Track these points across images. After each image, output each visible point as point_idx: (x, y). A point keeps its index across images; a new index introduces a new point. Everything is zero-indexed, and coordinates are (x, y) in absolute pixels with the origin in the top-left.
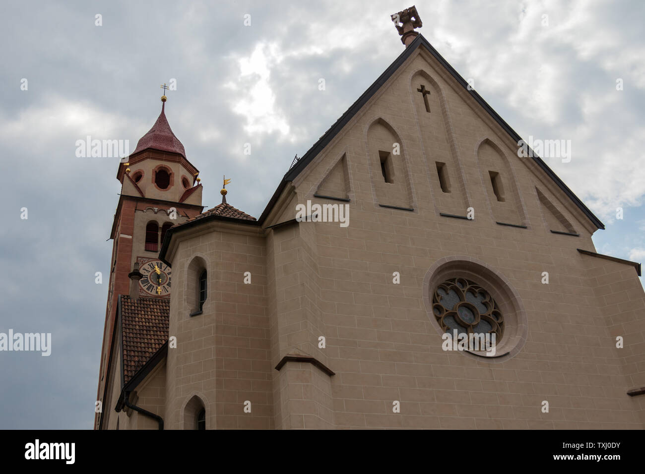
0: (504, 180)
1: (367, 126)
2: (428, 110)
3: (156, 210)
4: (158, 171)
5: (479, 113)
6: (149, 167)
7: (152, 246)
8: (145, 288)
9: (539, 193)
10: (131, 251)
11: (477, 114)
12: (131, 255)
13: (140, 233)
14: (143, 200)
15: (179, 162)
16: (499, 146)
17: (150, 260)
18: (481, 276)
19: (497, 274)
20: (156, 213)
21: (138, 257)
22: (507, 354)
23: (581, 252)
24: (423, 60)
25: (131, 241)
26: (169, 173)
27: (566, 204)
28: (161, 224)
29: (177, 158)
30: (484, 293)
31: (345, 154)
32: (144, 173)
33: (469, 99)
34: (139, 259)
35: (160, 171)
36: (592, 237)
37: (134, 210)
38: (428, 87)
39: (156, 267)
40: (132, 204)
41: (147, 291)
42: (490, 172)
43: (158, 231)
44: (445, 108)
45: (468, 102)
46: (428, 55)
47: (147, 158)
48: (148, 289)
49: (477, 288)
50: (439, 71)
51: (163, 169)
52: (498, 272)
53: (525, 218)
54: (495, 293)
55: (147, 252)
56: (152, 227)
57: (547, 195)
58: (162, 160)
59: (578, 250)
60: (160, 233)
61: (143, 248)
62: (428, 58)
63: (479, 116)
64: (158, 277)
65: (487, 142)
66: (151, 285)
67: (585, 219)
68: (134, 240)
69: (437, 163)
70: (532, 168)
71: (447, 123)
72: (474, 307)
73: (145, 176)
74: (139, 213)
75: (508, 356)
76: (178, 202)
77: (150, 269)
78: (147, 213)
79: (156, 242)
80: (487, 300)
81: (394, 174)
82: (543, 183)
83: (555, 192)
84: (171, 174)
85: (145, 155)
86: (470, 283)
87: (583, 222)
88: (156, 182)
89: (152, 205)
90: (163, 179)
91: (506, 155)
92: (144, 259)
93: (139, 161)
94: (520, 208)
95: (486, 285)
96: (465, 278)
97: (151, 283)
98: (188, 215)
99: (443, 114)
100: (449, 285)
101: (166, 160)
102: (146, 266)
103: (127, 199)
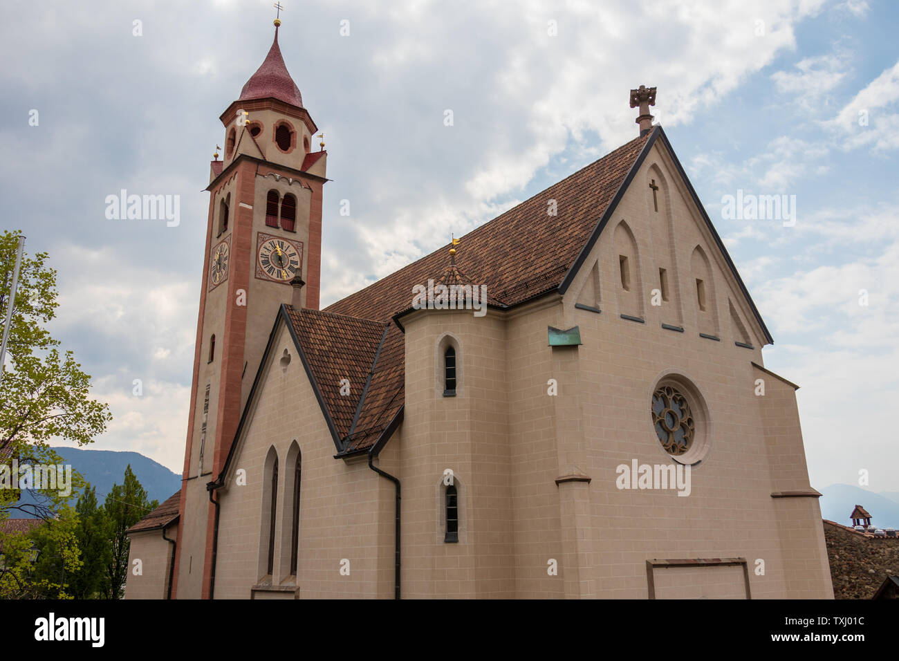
0: (706, 287)
1: (613, 229)
2: (656, 210)
3: (278, 177)
4: (278, 126)
5: (695, 217)
6: (270, 120)
7: (271, 218)
8: (266, 270)
9: (731, 304)
10: (251, 225)
11: (693, 216)
12: (251, 229)
13: (261, 203)
14: (263, 162)
15: (302, 119)
16: (707, 254)
17: (272, 237)
18: (685, 385)
19: (697, 386)
20: (277, 181)
21: (258, 233)
22: (700, 462)
23: (754, 365)
24: (656, 151)
25: (251, 212)
26: (290, 131)
27: (749, 317)
28: (282, 195)
29: (301, 114)
30: (682, 401)
31: (597, 261)
32: (263, 127)
33: (690, 201)
34: (260, 234)
35: (280, 127)
36: (762, 350)
37: (254, 174)
38: (657, 183)
39: (278, 246)
40: (253, 166)
41: (267, 273)
42: (697, 280)
43: (278, 202)
44: (670, 209)
45: (689, 204)
46: (662, 147)
47: (267, 108)
48: (269, 271)
49: (679, 395)
50: (669, 166)
51: (285, 125)
52: (698, 385)
53: (719, 330)
54: (692, 402)
55: (269, 228)
56: (273, 195)
57: (736, 306)
58: (284, 113)
59: (752, 363)
60: (280, 205)
61: (264, 222)
62: (661, 150)
63: (695, 220)
64: (280, 258)
65: (698, 248)
66: (272, 267)
67: (760, 333)
68: (255, 212)
69: (660, 269)
70: (729, 278)
71: (670, 226)
72: (675, 414)
73: (264, 131)
74: (259, 178)
75: (700, 464)
76: (299, 169)
77: (271, 248)
78: (269, 179)
79: (277, 215)
80: (684, 407)
81: (629, 281)
82: (734, 293)
83: (742, 305)
84: (293, 132)
85: (265, 104)
86: (676, 391)
87: (758, 335)
88: (277, 140)
89: (274, 171)
90: (284, 137)
91: (711, 263)
92: (266, 236)
93: (257, 110)
94: (715, 318)
95: (686, 394)
96: (671, 386)
97: (272, 265)
98: (311, 187)
99: (667, 214)
100: (660, 392)
101: (288, 114)
102: (267, 244)
103: (246, 160)
